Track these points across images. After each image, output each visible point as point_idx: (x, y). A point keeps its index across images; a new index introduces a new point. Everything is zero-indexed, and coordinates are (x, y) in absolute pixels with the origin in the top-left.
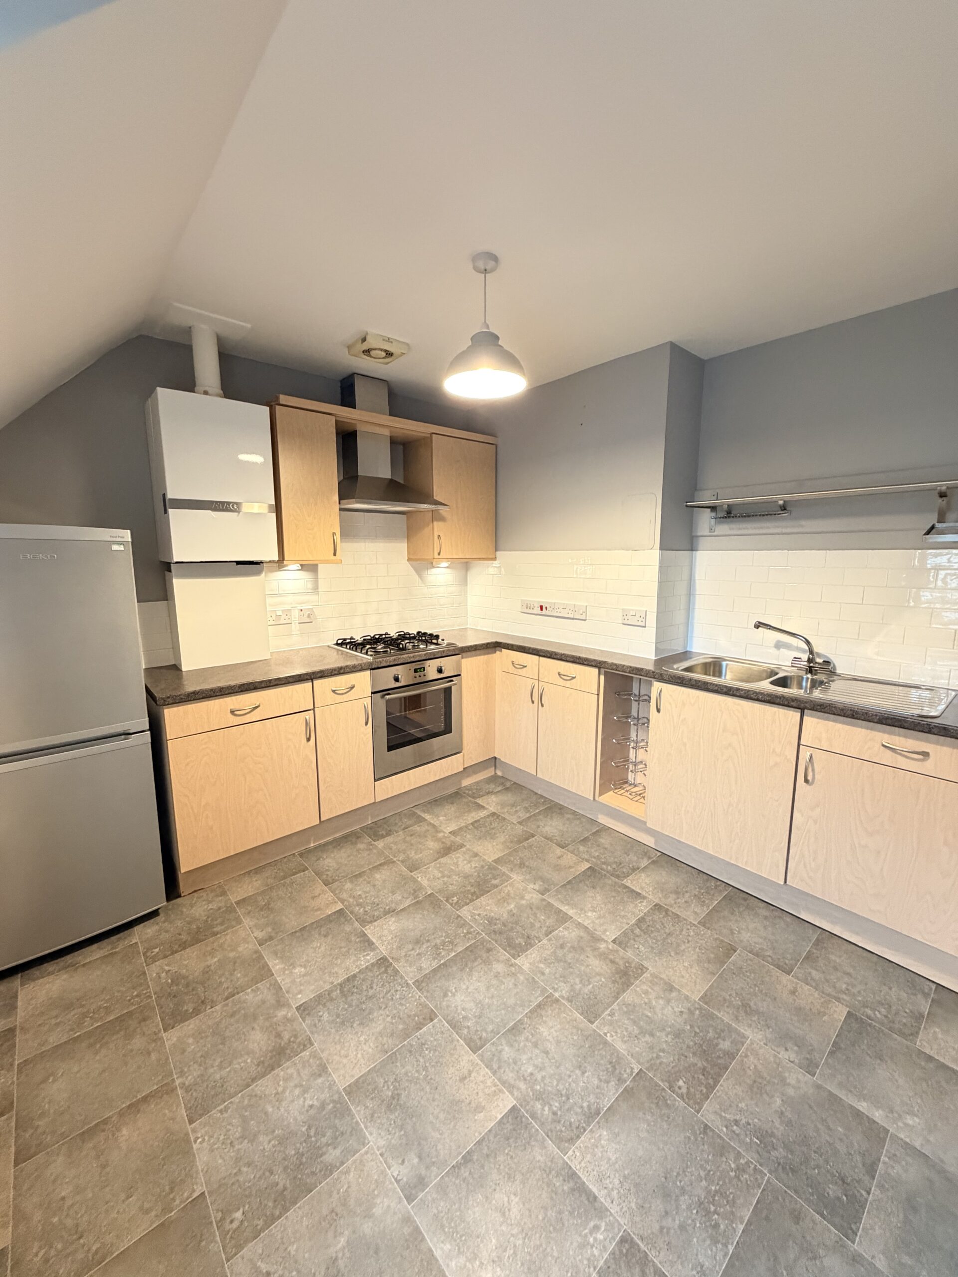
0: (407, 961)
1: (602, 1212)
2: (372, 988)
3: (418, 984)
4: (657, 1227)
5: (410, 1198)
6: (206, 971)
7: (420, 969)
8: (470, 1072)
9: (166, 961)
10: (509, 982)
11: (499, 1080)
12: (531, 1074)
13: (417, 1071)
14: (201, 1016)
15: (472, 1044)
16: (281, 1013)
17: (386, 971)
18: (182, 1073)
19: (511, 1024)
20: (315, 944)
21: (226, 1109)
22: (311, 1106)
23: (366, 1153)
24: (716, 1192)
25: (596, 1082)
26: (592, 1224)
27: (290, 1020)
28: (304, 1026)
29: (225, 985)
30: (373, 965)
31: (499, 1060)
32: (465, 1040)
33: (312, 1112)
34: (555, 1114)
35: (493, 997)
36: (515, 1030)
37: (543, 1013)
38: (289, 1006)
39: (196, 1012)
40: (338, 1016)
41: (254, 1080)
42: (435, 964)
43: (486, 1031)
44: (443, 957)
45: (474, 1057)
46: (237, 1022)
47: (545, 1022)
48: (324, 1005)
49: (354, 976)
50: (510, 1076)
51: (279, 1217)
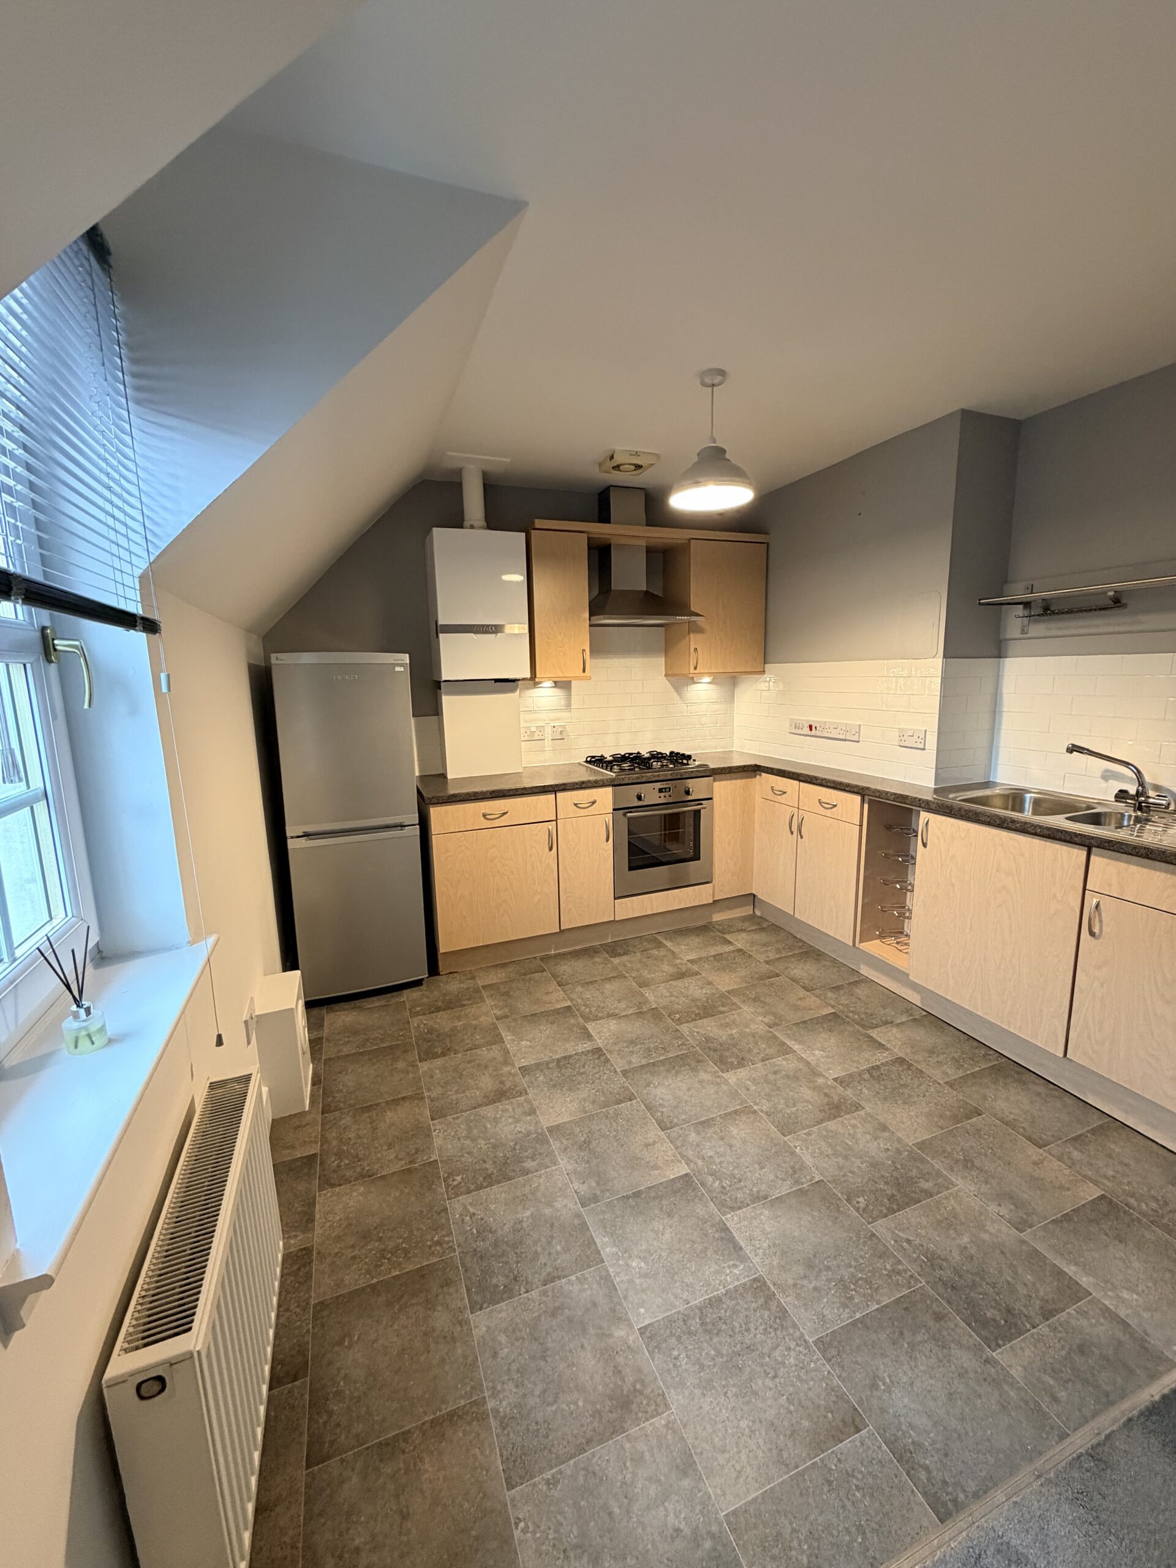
0: (619, 1054)
1: (743, 1259)
2: (584, 1067)
3: (625, 1073)
4: (791, 1282)
5: (583, 1205)
6: (454, 1029)
7: (630, 1062)
8: (654, 1143)
9: (425, 1017)
10: (712, 1089)
11: (679, 1154)
12: (711, 1157)
13: (610, 1131)
14: (447, 1058)
15: (662, 1124)
16: (506, 1069)
17: (599, 1058)
18: (429, 1090)
19: (704, 1119)
20: (542, 1027)
21: (458, 1118)
22: (520, 1132)
23: (556, 1170)
24: (861, 1278)
25: (772, 1177)
26: (731, 1263)
27: (514, 1075)
28: (525, 1081)
29: (467, 1042)
30: (588, 1051)
31: (684, 1140)
32: (657, 1120)
33: (519, 1135)
34: (723, 1187)
35: (692, 1096)
36: (707, 1123)
37: (738, 1117)
38: (513, 1065)
39: (443, 1054)
40: (551, 1080)
41: (480, 1106)
42: (644, 1062)
43: (678, 1119)
44: (653, 1058)
45: (661, 1134)
46: (473, 1067)
47: (737, 1125)
48: (542, 1071)
49: (571, 1056)
50: (690, 1153)
51: (486, 1187)
